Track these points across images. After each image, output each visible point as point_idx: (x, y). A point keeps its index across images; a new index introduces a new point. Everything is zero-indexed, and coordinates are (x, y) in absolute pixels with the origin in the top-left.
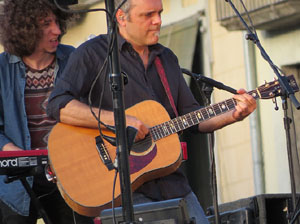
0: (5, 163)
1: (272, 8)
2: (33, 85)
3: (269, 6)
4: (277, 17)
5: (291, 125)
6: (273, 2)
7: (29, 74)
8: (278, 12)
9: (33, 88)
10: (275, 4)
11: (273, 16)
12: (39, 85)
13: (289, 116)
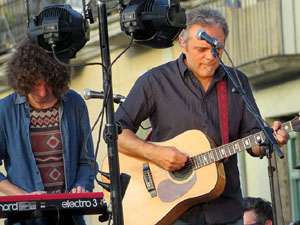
0: (6, 207)
1: (257, 63)
2: (37, 124)
3: (254, 62)
4: (262, 72)
5: (274, 173)
6: (258, 58)
7: (34, 113)
8: (263, 68)
9: (38, 126)
10: (261, 60)
11: (258, 71)
12: (44, 124)
13: (273, 165)
